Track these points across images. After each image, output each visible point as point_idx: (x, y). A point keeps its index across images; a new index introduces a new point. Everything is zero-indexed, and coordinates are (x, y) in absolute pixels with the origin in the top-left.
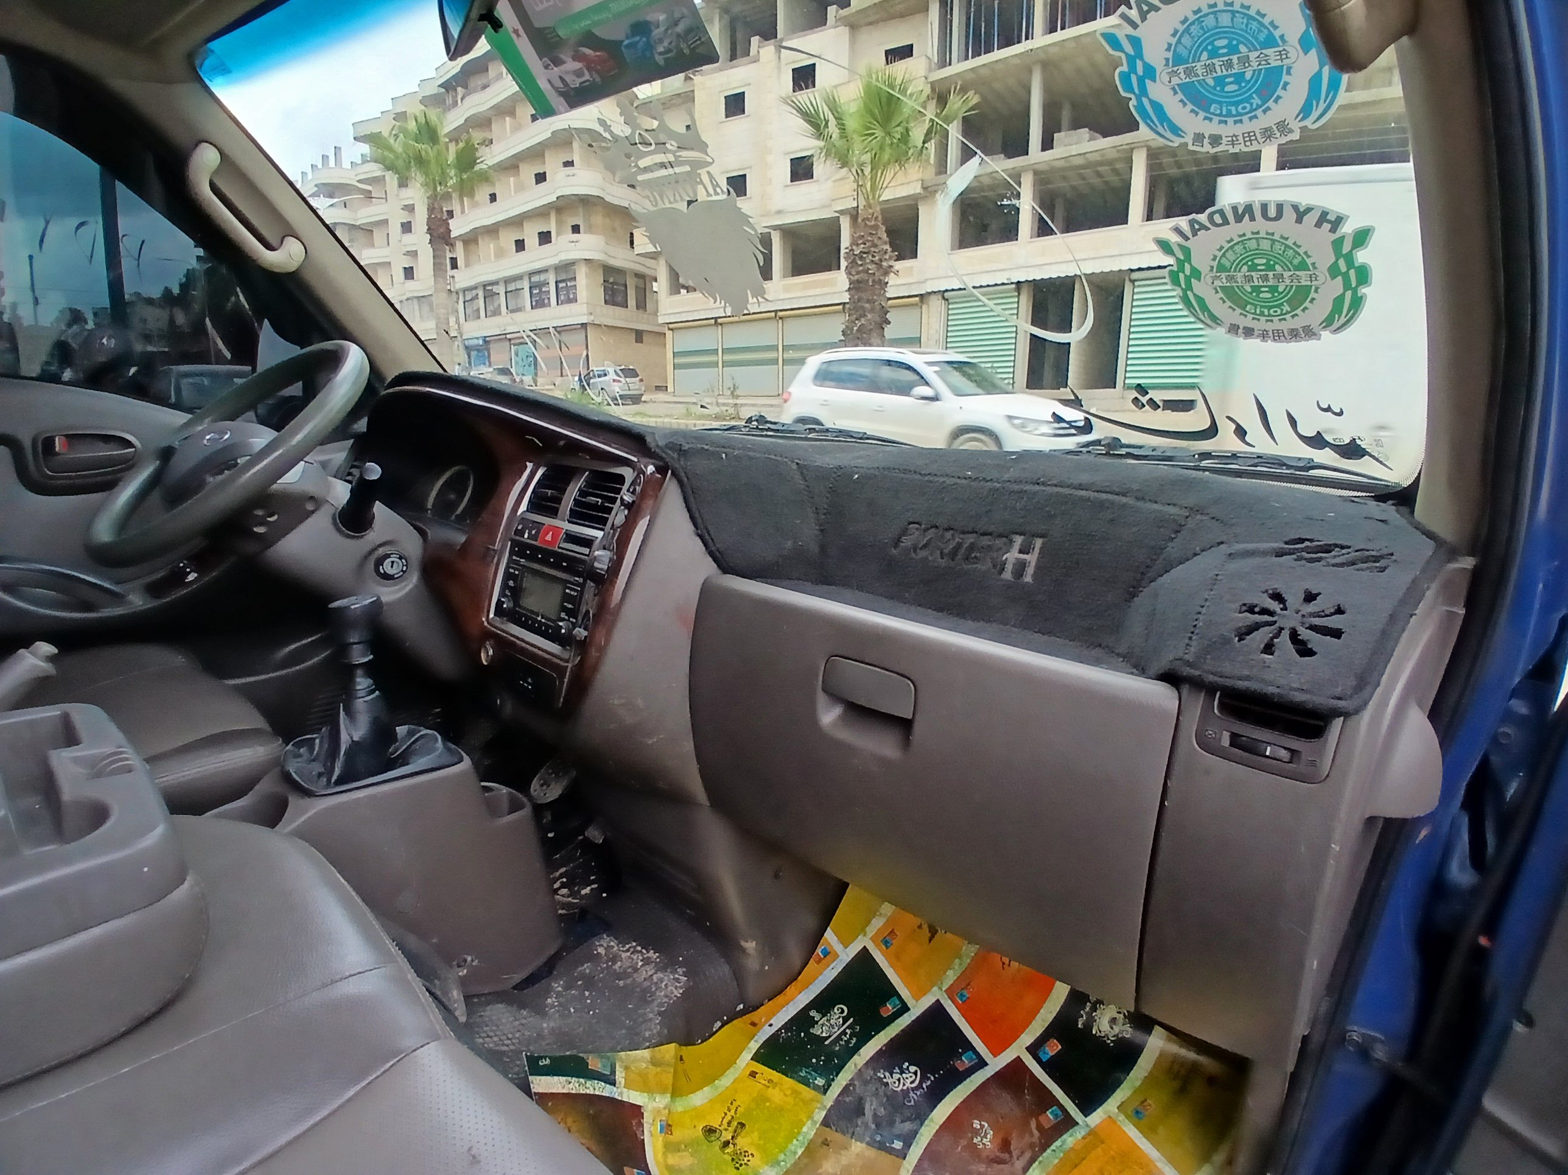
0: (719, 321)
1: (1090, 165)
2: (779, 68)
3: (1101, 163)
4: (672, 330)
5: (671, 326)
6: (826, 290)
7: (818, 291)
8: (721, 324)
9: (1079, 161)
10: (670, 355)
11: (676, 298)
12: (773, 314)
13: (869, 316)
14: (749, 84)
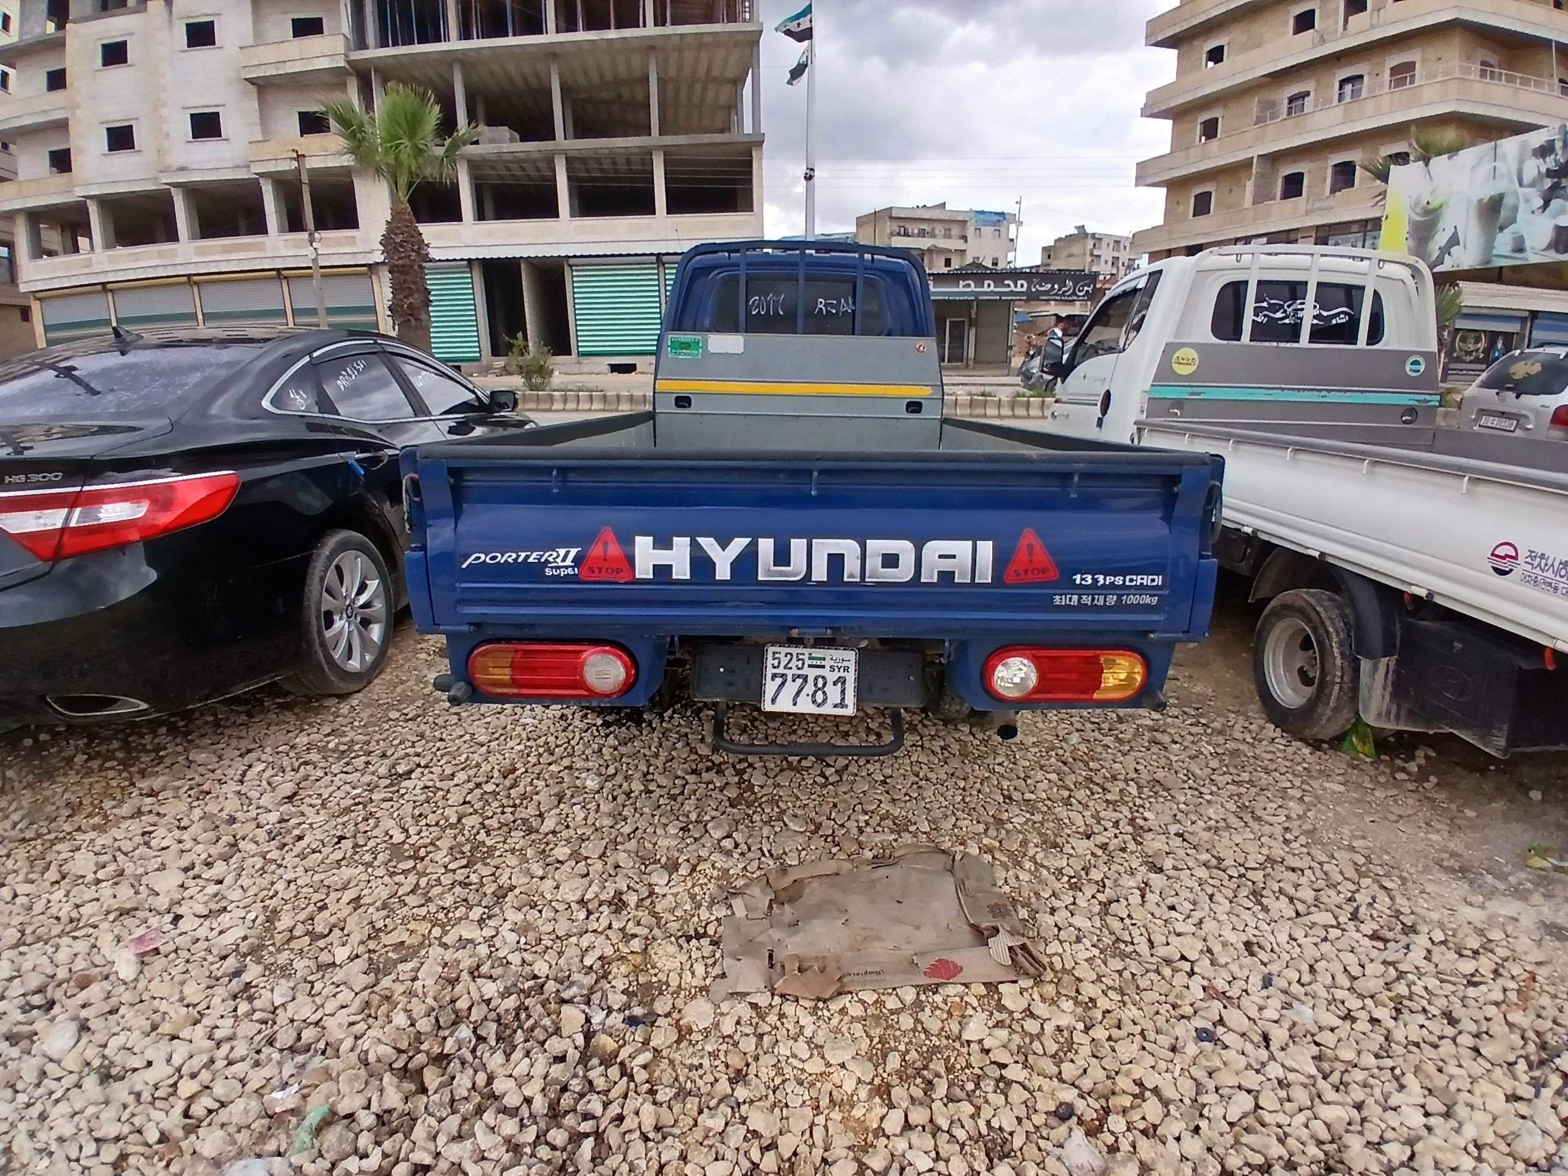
0: (109, 286)
1: (517, 161)
2: (170, 22)
3: (526, 161)
4: (39, 299)
5: (38, 295)
6: (252, 254)
7: (242, 255)
8: (111, 291)
9: (509, 157)
10: (39, 329)
11: (40, 262)
12: (185, 279)
13: (416, 296)
14: (132, 34)
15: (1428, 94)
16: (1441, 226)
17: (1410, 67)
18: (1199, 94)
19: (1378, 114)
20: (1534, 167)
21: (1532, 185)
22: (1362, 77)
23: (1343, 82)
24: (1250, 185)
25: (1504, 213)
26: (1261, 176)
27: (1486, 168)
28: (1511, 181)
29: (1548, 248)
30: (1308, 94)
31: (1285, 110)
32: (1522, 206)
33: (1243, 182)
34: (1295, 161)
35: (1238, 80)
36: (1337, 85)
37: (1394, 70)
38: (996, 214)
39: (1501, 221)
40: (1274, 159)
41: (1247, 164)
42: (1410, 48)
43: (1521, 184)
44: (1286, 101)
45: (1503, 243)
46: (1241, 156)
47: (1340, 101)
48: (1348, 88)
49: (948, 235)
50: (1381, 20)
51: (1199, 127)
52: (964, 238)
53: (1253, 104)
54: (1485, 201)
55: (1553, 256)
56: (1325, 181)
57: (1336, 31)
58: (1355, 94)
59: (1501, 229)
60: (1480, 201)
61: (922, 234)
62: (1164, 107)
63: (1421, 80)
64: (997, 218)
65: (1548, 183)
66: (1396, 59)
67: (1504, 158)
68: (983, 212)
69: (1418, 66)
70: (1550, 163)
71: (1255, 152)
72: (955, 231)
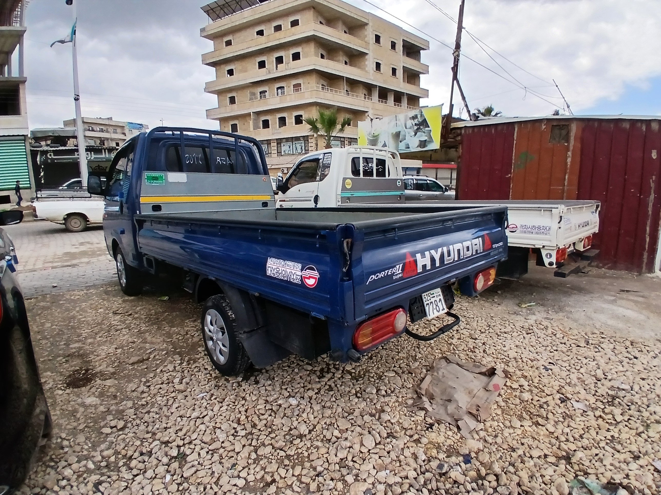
15: (307, 95)
16: (379, 141)
17: (299, 85)
18: (227, 87)
19: (291, 101)
20: (410, 123)
21: (410, 128)
22: (283, 87)
23: (278, 88)
24: (251, 123)
25: (401, 137)
26: (254, 120)
27: (394, 123)
28: (403, 128)
29: (418, 147)
30: (266, 91)
31: (259, 97)
32: (407, 135)
33: (248, 121)
34: (265, 115)
35: (241, 83)
36: (276, 89)
37: (294, 86)
38: (139, 124)
39: (400, 139)
40: (258, 114)
41: (249, 115)
42: (298, 79)
43: (406, 128)
44: (259, 93)
45: (402, 146)
46: (246, 112)
47: (277, 95)
48: (279, 91)
49: (115, 132)
50: (289, 67)
51: (228, 99)
52: (124, 134)
53: (247, 92)
54: (394, 133)
55: (419, 149)
56: (276, 123)
57: (274, 69)
58: (283, 93)
59: (401, 142)
60: (392, 133)
61: (102, 131)
62: (213, 90)
63: (304, 90)
64: (139, 126)
65: (416, 128)
66: (295, 82)
67: (399, 120)
68: (132, 123)
69: (302, 85)
70: (416, 121)
71: (252, 110)
72: (119, 130)
